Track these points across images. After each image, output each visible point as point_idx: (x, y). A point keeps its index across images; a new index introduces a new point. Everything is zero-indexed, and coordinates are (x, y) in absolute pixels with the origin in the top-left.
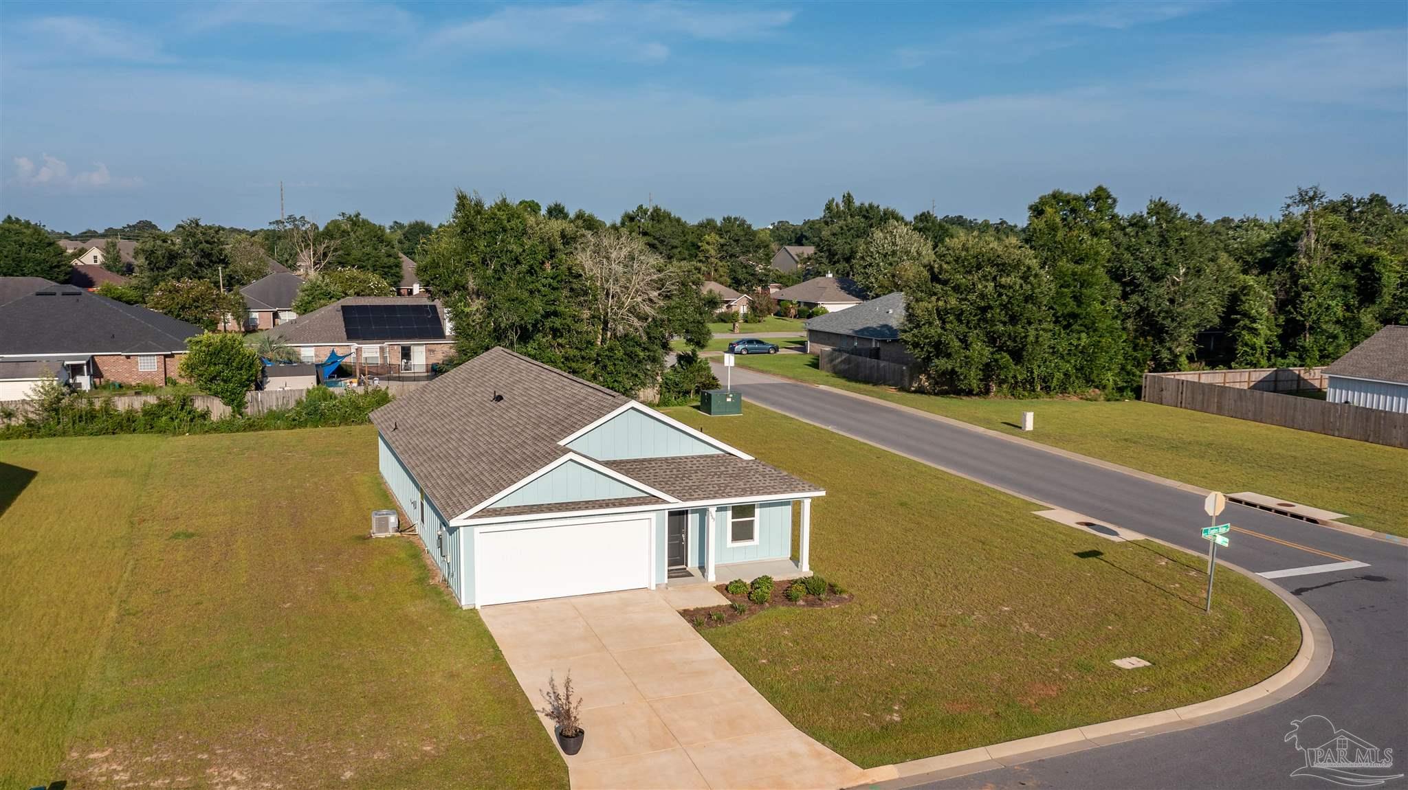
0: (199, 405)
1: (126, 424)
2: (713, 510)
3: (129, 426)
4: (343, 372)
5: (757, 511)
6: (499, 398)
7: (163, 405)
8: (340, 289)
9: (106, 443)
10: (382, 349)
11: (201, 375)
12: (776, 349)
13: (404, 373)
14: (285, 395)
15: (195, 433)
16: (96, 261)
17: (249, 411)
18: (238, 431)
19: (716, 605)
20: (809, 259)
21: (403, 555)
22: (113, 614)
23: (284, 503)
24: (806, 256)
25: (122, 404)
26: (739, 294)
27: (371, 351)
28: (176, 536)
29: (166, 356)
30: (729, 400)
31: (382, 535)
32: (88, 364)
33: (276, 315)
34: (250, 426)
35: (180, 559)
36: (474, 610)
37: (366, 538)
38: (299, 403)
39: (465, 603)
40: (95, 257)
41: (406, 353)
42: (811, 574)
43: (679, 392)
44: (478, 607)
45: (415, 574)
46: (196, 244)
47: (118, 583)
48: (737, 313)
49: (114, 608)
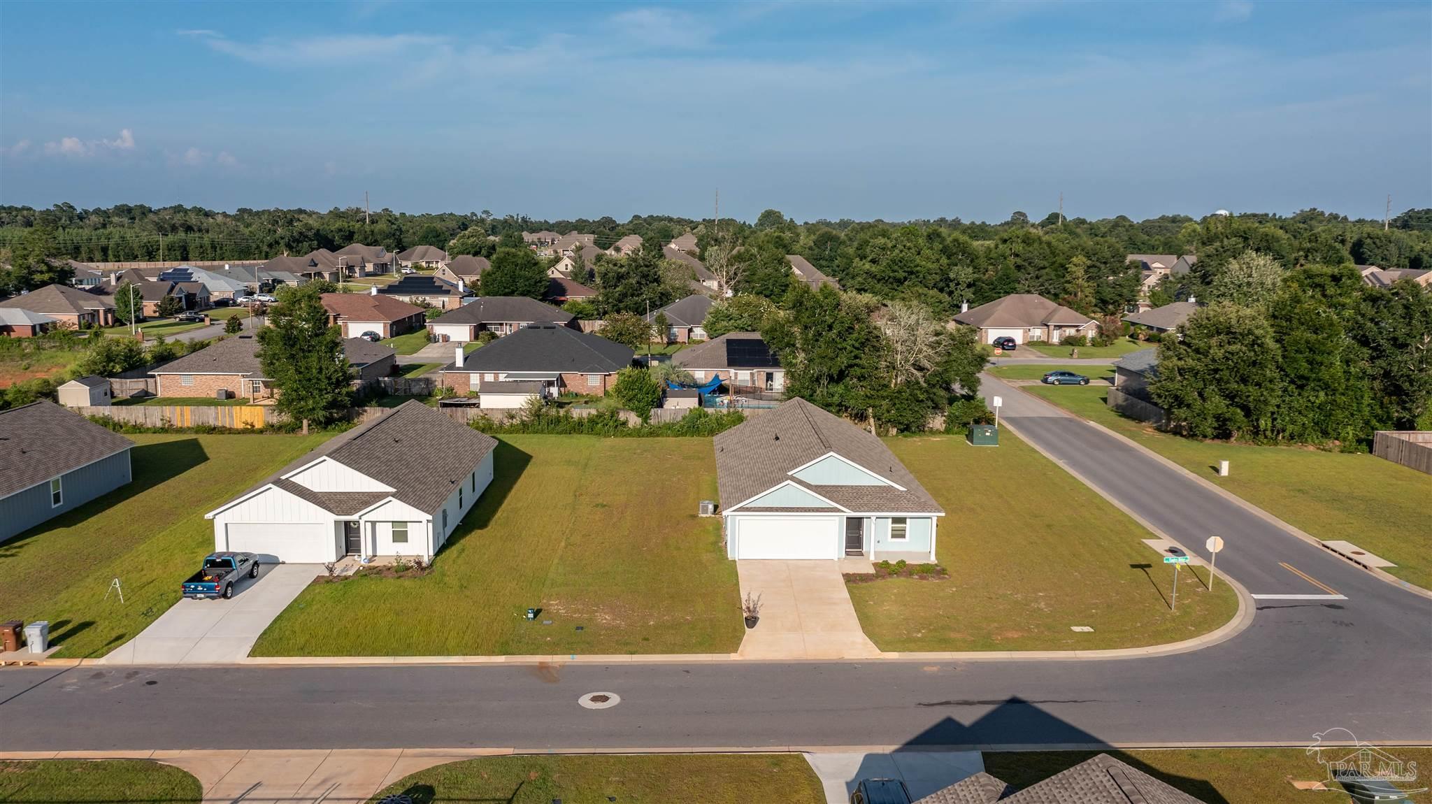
0: (622, 416)
1: (578, 427)
2: (873, 518)
3: (579, 429)
4: (723, 390)
5: (908, 520)
6: (777, 438)
7: (600, 416)
8: (737, 312)
9: (565, 440)
10: (752, 374)
11: (624, 397)
12: (1087, 382)
13: (768, 393)
14: (676, 412)
15: (617, 436)
16: (567, 269)
17: (652, 422)
18: (643, 436)
19: (866, 572)
20: (1183, 278)
21: (711, 528)
22: (563, 544)
23: (657, 491)
24: (1180, 276)
25: (577, 413)
26: (1088, 319)
27: (743, 376)
28: (597, 506)
29: (605, 375)
30: (988, 434)
31: (704, 516)
32: (557, 380)
33: (690, 330)
34: (651, 433)
35: (597, 519)
36: (735, 561)
37: (694, 517)
38: (684, 418)
39: (730, 557)
40: (567, 265)
41: (770, 377)
42: (936, 562)
43: (960, 424)
44: (737, 559)
45: (712, 539)
46: (637, 268)
47: (567, 528)
48: (1084, 337)
49: (564, 541)
